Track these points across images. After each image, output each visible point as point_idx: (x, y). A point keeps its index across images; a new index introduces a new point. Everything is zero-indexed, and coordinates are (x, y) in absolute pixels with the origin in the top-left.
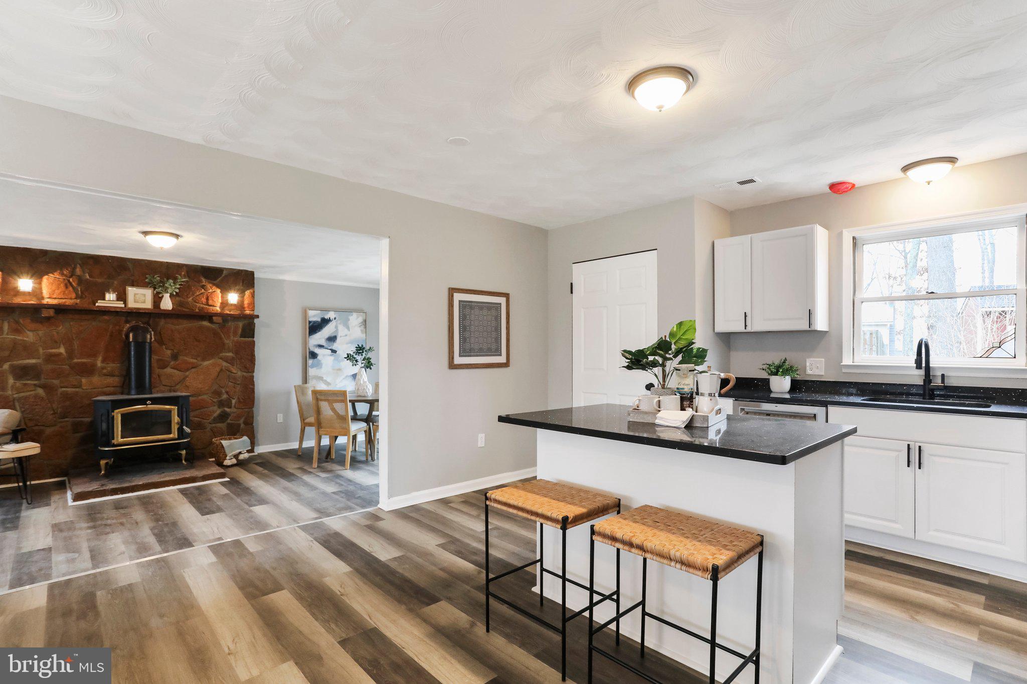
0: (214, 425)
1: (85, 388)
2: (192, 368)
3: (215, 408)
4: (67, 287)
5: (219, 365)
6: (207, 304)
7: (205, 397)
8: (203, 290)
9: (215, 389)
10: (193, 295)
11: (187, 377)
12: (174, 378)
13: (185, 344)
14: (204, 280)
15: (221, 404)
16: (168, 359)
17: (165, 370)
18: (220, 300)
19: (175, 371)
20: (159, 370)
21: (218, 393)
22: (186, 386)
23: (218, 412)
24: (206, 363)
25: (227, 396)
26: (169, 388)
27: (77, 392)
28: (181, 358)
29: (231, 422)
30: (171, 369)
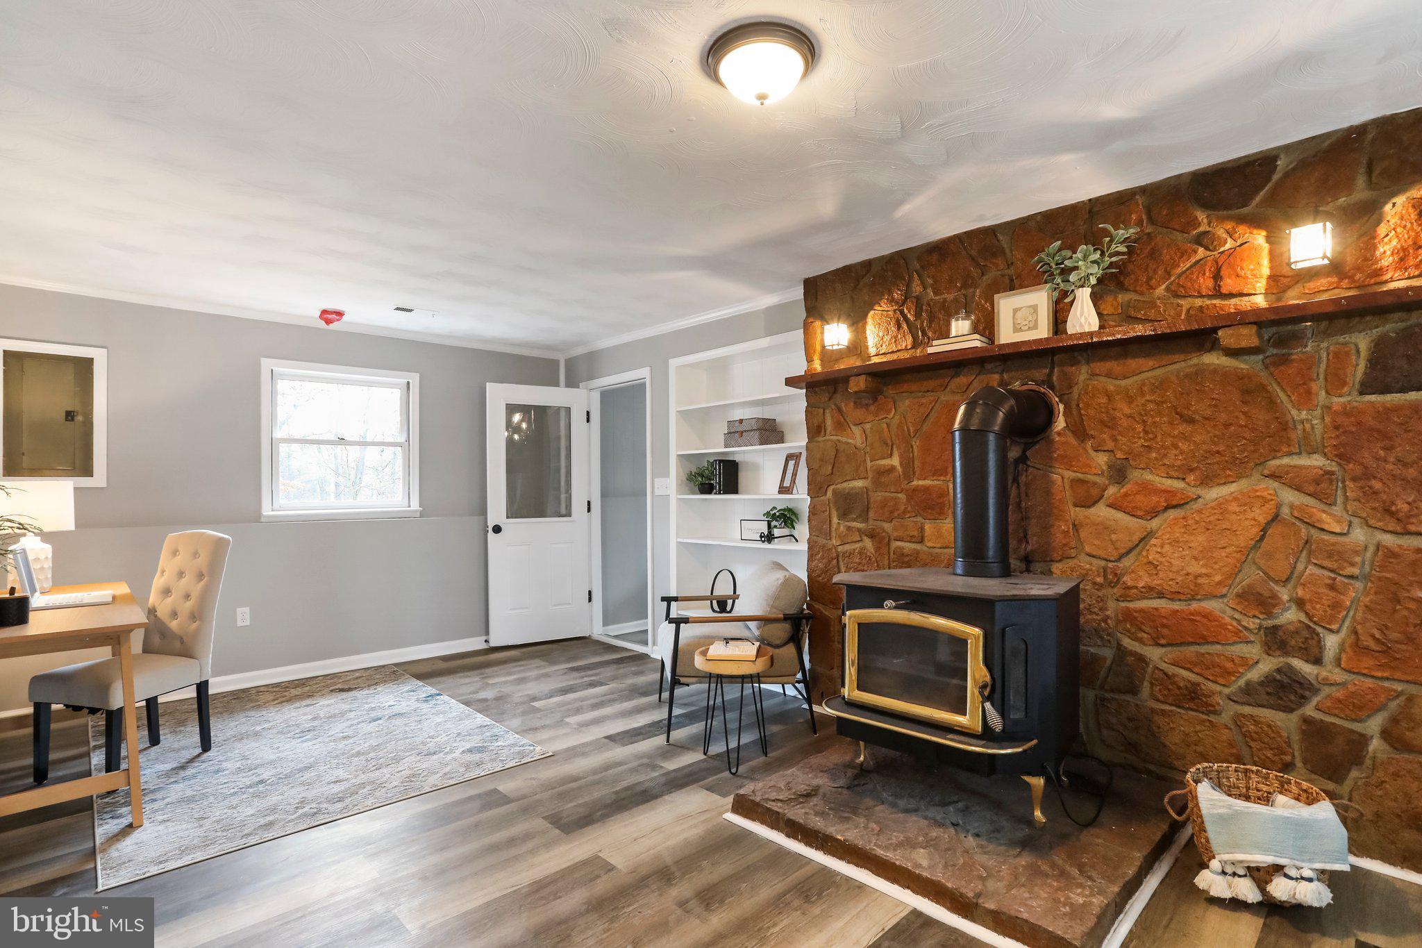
0: (1247, 710)
1: (930, 544)
2: (1166, 508)
3: (1253, 651)
4: (899, 327)
5: (1265, 501)
6: (1218, 294)
7: (1212, 605)
8: (1201, 250)
9: (1249, 586)
10: (1169, 274)
11: (1150, 534)
12: (1114, 537)
13: (1146, 432)
14: (1201, 216)
15: (1276, 640)
16: (1100, 480)
17: (1093, 510)
18: (1266, 271)
19: (1119, 515)
20: (1077, 509)
21: (1264, 603)
22: (1150, 563)
23: (1266, 666)
24: (1215, 493)
25: (1303, 617)
26: (1103, 563)
27: (917, 552)
28: (1135, 475)
29: (1318, 716)
30: (1108, 509)
